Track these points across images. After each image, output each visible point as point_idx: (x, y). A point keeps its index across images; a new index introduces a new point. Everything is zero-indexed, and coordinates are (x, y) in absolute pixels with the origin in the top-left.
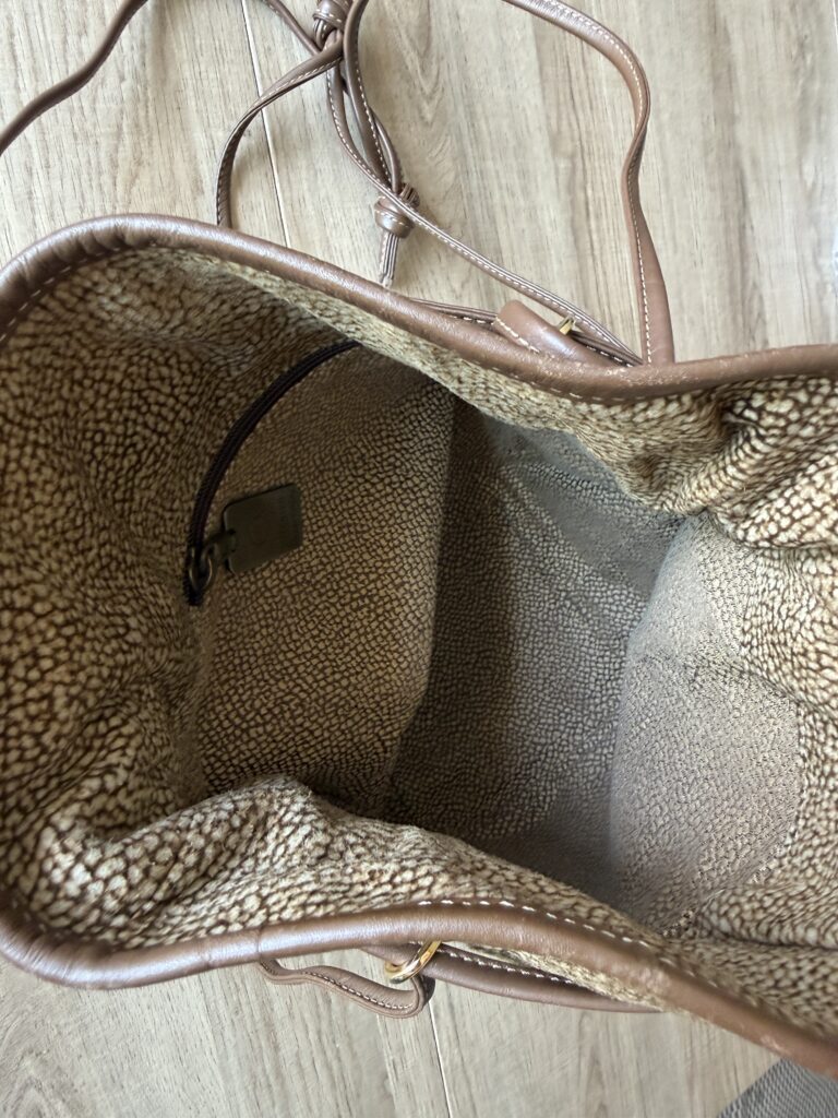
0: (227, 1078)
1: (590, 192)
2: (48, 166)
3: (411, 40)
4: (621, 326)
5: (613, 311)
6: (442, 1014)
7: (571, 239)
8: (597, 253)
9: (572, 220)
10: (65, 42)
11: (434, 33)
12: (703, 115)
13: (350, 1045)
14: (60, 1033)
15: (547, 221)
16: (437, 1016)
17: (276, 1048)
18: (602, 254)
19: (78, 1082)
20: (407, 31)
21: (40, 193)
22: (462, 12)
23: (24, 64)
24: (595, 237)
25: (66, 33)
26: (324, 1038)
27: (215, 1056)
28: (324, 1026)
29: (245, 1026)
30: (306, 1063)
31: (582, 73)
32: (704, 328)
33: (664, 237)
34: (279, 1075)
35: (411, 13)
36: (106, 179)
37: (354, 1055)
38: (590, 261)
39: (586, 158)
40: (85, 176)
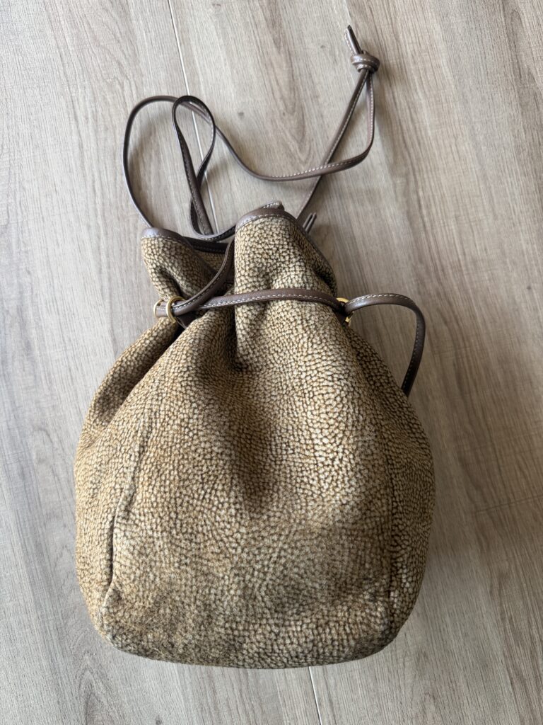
0: (186, 700)
1: (421, 193)
2: (107, 234)
3: (293, 136)
4: (450, 272)
5: (444, 263)
6: (324, 704)
7: (407, 223)
8: (429, 228)
9: (408, 212)
10: (115, 179)
11: (307, 129)
12: (513, 131)
13: (261, 705)
14: (101, 647)
15: (388, 215)
16: (320, 705)
17: (215, 692)
18: (432, 229)
19: (110, 675)
20: (290, 131)
21: (103, 246)
22: (325, 113)
23: (98, 193)
24: (426, 219)
25: (116, 175)
26: (244, 695)
27: (179, 684)
28: (244, 688)
29: (196, 673)
30: (233, 707)
31: (411, 126)
32: (525, 266)
33: (484, 211)
34: (216, 708)
35: (292, 122)
36: (132, 235)
37: (263, 712)
38: (423, 235)
39: (417, 174)
40: (123, 236)
